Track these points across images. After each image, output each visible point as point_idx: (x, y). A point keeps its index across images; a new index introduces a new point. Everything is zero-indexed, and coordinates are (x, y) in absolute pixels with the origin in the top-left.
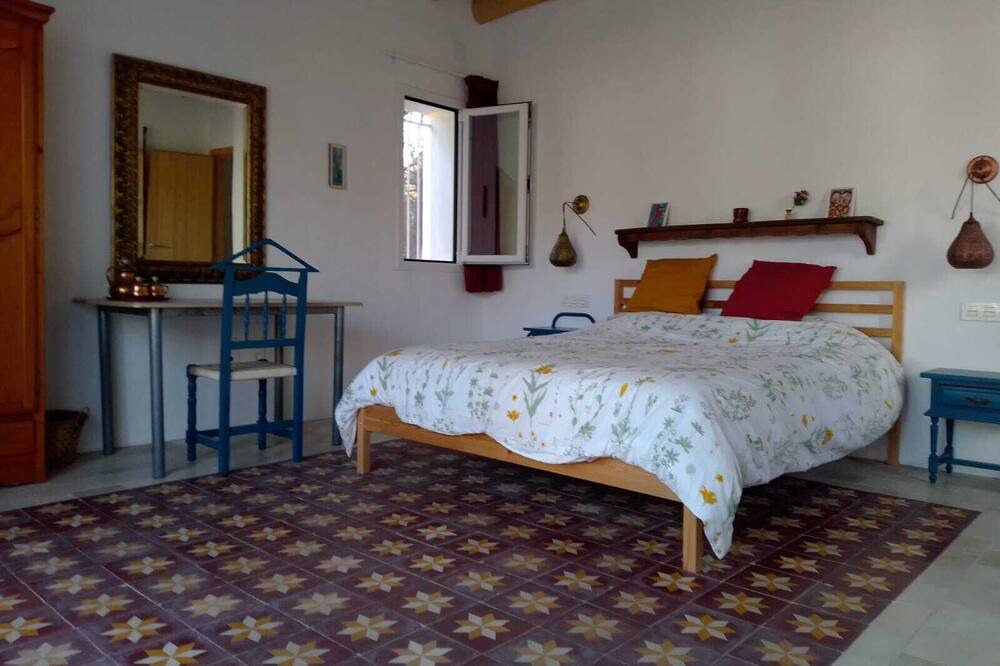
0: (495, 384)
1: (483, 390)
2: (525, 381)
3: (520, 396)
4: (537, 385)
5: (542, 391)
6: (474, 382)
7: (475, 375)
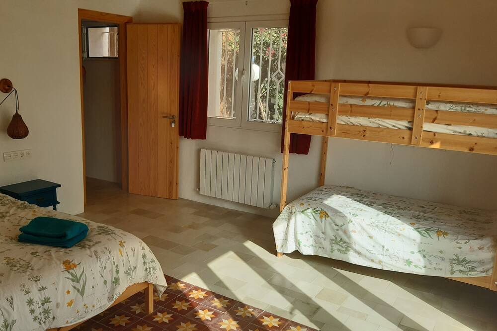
0: (47, 293)
1: (40, 303)
2: (68, 278)
3: (71, 289)
4: (78, 277)
5: (83, 277)
6: (30, 302)
7: (27, 297)
